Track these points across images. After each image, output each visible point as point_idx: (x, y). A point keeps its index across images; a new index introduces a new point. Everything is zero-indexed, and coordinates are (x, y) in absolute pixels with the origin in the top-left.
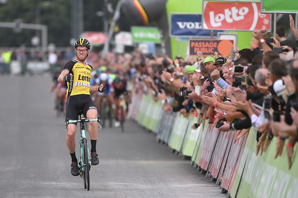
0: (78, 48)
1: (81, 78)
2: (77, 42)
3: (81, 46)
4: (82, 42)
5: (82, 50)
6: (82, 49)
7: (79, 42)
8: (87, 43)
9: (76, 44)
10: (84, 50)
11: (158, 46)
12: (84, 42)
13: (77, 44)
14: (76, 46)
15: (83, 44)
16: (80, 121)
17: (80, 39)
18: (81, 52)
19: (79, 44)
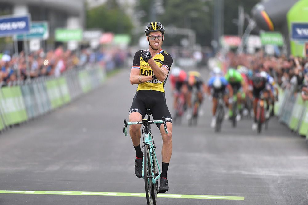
0: (151, 34)
1: (143, 73)
3: (155, 31)
4: (154, 26)
5: (156, 37)
7: (152, 26)
8: (161, 27)
9: (147, 30)
10: (159, 36)
11: (280, 48)
13: (149, 30)
14: (148, 32)
16: (142, 122)
17: (152, 23)
18: (157, 39)
19: (151, 29)
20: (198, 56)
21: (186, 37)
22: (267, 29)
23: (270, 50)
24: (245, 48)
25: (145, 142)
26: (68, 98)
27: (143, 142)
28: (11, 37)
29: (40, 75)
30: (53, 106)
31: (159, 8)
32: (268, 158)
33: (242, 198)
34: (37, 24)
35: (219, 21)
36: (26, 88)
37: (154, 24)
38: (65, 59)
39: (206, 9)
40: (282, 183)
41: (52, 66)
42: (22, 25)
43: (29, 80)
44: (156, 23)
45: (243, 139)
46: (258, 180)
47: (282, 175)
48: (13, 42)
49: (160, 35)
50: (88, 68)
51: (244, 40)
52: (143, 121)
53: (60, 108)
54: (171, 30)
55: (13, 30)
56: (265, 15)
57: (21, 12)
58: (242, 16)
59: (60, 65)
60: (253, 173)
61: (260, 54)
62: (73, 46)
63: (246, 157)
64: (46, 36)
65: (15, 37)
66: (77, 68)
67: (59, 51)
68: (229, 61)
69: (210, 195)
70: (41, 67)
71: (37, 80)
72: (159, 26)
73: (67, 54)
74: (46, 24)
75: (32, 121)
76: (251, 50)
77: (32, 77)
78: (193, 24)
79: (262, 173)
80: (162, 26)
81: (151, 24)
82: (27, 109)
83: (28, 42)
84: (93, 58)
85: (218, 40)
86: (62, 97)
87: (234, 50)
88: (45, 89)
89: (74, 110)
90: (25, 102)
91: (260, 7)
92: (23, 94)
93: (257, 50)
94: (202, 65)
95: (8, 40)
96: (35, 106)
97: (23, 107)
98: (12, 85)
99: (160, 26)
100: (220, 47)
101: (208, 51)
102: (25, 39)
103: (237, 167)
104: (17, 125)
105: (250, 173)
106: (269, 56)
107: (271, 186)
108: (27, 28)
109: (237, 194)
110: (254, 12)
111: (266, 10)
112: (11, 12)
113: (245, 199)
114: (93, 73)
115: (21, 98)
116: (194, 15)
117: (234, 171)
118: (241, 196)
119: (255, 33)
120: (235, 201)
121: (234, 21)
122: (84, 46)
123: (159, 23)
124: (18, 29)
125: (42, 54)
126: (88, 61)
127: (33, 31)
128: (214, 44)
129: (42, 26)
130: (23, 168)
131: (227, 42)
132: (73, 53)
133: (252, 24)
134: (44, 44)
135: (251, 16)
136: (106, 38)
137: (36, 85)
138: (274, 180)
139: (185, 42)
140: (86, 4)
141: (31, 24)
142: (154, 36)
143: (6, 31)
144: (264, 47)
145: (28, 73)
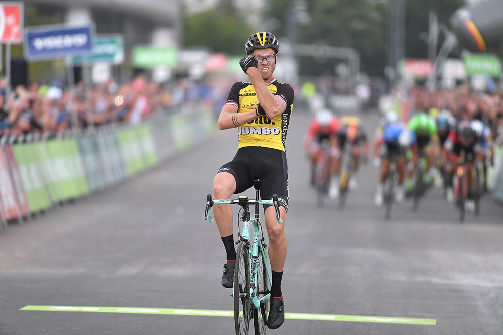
2: (252, 42)
3: (263, 48)
5: (265, 58)
6: (264, 55)
7: (257, 40)
8: (274, 41)
9: (249, 45)
10: (268, 56)
11: (496, 80)
12: (266, 39)
13: (252, 45)
14: (250, 49)
15: (266, 43)
16: (238, 201)
17: (258, 34)
18: (265, 62)
19: (256, 44)
20: (363, 92)
21: (345, 61)
22: (475, 50)
23: (479, 83)
24: (439, 78)
25: (243, 236)
26: (153, 159)
27: (239, 236)
28: (62, 61)
29: (108, 122)
30: (130, 171)
31: (301, 15)
32: (475, 258)
33: (431, 322)
34: (105, 39)
35: (398, 37)
36: (86, 142)
37: (261, 35)
38: (149, 96)
39: (376, 16)
40: (497, 298)
41: (128, 107)
42: (80, 40)
43: (90, 129)
44: (264, 34)
45: (435, 227)
46: (459, 294)
47: (497, 285)
48: (66, 68)
49: (272, 54)
50: (187, 110)
51: (439, 67)
52: (240, 199)
53: (142, 174)
54: (320, 51)
55: (66, 49)
56: (472, 27)
57: (79, 19)
58: (434, 29)
59: (141, 105)
60: (451, 282)
61: (463, 90)
62: (162, 74)
63: (439, 256)
64: (119, 58)
65: (69, 60)
66: (168, 110)
67: (140, 82)
68: (413, 100)
69: (380, 316)
70: (112, 108)
71: (105, 129)
72: (269, 39)
73: (152, 87)
74: (119, 39)
75: (96, 195)
76: (448, 82)
77: (97, 125)
78: (356, 40)
79: (464, 281)
80: (274, 39)
81: (255, 36)
82: (88, 175)
83: (90, 68)
84: (194, 94)
85: (395, 67)
86: (144, 157)
87: (420, 83)
88: (117, 143)
89: (163, 178)
90: (85, 165)
91: (463, 14)
92: (82, 151)
93: (458, 83)
94: (371, 106)
95: (57, 65)
96: (101, 171)
97: (81, 172)
98: (64, 137)
99: (272, 40)
100: (399, 77)
101: (379, 84)
102: (85, 62)
103: (425, 272)
104: (72, 201)
105: (445, 282)
106: (478, 92)
107: (480, 303)
108: (88, 46)
109: (424, 314)
110: (455, 21)
111: (473, 19)
112: (63, 20)
113: (437, 324)
114: (194, 118)
115: (78, 159)
116: (358, 25)
117: (420, 279)
118: (431, 318)
119: (455, 55)
120: (421, 326)
121: (422, 36)
122: (179, 75)
123: (270, 34)
124: (74, 48)
125: (113, 87)
126: (186, 99)
127: (98, 49)
128: (390, 72)
129: (112, 42)
130: (81, 271)
131: (411, 70)
132: (162, 87)
133: (451, 40)
134: (117, 72)
135: (450, 27)
136: (216, 62)
137: (103, 137)
138: (484, 293)
139: (342, 70)
140: (183, 7)
141: (95, 39)
142: (261, 57)
143: (55, 50)
144: (469, 79)
145: (91, 118)
